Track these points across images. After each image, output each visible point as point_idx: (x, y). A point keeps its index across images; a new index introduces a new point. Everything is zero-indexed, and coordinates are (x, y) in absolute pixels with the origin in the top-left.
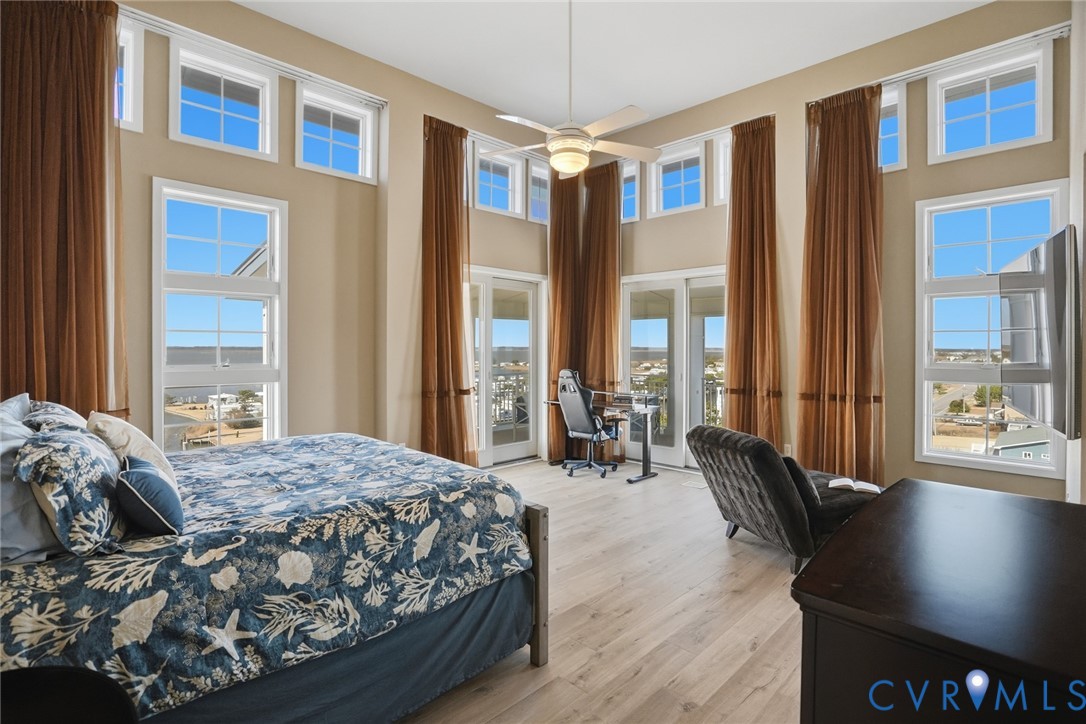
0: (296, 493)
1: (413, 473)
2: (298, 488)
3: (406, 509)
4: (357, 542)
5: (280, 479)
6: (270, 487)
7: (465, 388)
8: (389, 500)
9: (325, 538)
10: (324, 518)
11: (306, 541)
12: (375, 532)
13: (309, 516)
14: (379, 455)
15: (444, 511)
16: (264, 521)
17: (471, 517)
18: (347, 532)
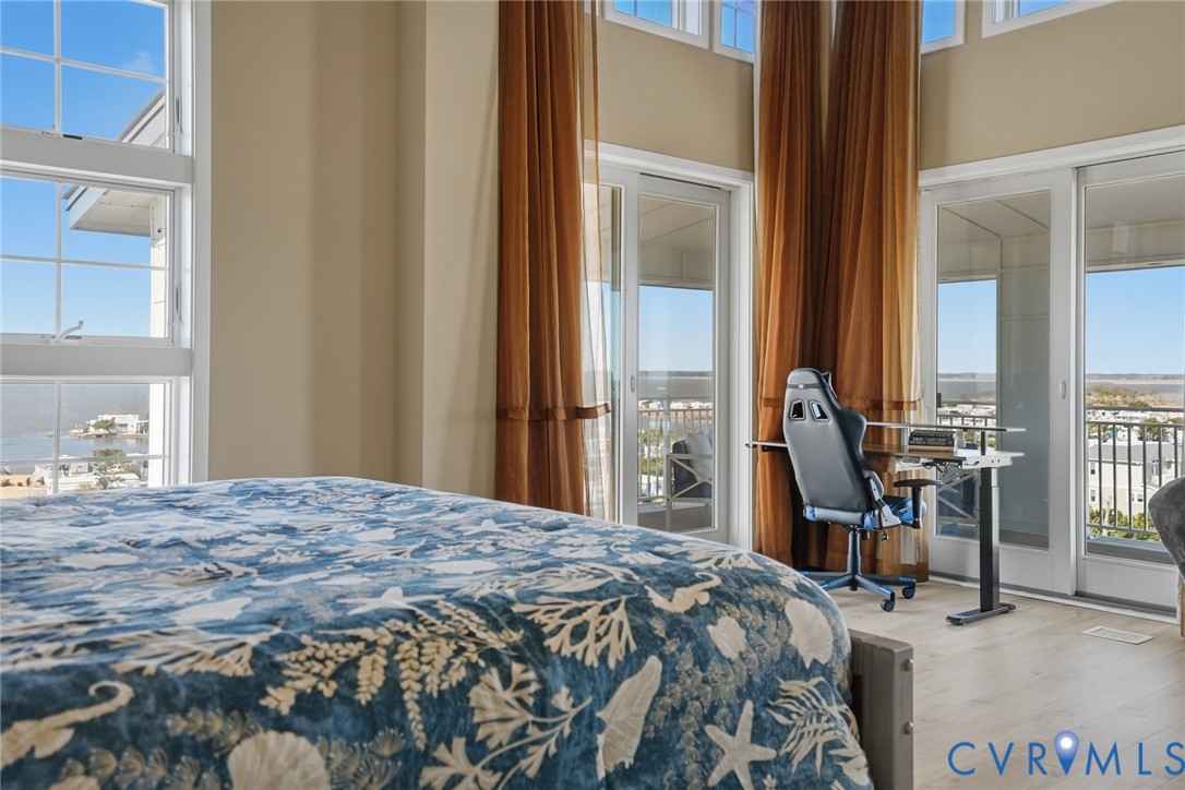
0: (260, 582)
1: (551, 543)
2: (264, 571)
3: (570, 624)
4: (450, 711)
5: (212, 552)
6: (188, 568)
7: (586, 404)
8: (522, 600)
9: (363, 697)
10: (356, 639)
11: (308, 705)
12: (497, 683)
13: (310, 633)
14: (445, 512)
15: (669, 635)
16: (185, 643)
17: (734, 656)
18: (421, 681)
